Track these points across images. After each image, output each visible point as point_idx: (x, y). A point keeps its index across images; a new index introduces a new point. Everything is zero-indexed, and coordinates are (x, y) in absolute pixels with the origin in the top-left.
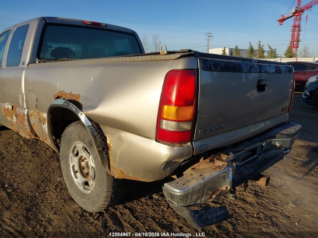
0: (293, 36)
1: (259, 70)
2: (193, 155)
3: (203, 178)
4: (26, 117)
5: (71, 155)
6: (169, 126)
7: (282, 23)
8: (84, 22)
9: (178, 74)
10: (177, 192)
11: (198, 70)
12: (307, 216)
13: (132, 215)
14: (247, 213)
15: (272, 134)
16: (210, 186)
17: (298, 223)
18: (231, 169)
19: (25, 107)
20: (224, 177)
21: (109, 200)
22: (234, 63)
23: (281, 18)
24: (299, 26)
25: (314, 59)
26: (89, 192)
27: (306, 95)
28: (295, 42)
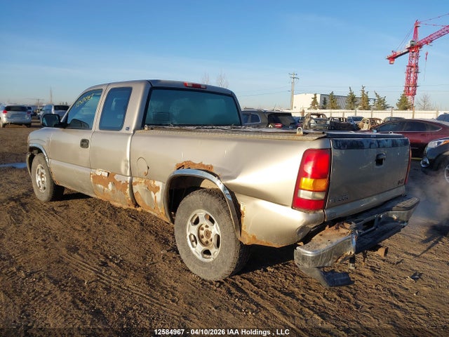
0: (408, 80)
1: (377, 146)
2: (324, 222)
3: (332, 243)
4: (128, 186)
5: (189, 223)
6: (305, 195)
7: (392, 62)
8: (185, 84)
9: (315, 153)
10: (309, 254)
11: (331, 149)
12: (425, 288)
13: (253, 284)
14: (365, 285)
15: (389, 206)
16: (336, 251)
17: (416, 294)
18: (354, 236)
19: (128, 174)
20: (349, 243)
21: (234, 266)
22: (357, 142)
23: (391, 54)
24: (417, 67)
25: (437, 113)
26: (211, 260)
27: (425, 163)
28: (411, 87)
